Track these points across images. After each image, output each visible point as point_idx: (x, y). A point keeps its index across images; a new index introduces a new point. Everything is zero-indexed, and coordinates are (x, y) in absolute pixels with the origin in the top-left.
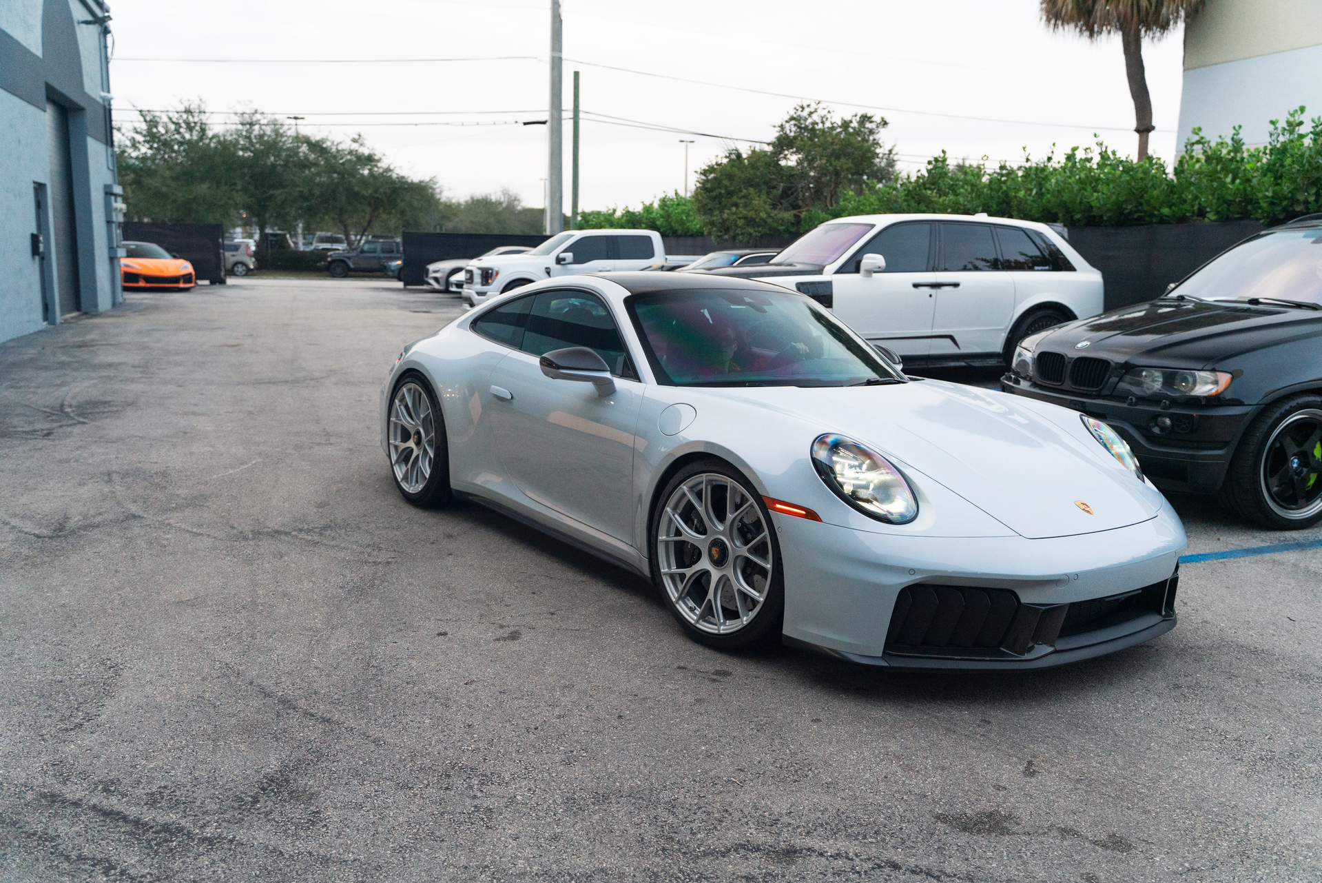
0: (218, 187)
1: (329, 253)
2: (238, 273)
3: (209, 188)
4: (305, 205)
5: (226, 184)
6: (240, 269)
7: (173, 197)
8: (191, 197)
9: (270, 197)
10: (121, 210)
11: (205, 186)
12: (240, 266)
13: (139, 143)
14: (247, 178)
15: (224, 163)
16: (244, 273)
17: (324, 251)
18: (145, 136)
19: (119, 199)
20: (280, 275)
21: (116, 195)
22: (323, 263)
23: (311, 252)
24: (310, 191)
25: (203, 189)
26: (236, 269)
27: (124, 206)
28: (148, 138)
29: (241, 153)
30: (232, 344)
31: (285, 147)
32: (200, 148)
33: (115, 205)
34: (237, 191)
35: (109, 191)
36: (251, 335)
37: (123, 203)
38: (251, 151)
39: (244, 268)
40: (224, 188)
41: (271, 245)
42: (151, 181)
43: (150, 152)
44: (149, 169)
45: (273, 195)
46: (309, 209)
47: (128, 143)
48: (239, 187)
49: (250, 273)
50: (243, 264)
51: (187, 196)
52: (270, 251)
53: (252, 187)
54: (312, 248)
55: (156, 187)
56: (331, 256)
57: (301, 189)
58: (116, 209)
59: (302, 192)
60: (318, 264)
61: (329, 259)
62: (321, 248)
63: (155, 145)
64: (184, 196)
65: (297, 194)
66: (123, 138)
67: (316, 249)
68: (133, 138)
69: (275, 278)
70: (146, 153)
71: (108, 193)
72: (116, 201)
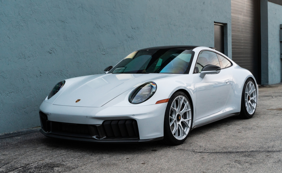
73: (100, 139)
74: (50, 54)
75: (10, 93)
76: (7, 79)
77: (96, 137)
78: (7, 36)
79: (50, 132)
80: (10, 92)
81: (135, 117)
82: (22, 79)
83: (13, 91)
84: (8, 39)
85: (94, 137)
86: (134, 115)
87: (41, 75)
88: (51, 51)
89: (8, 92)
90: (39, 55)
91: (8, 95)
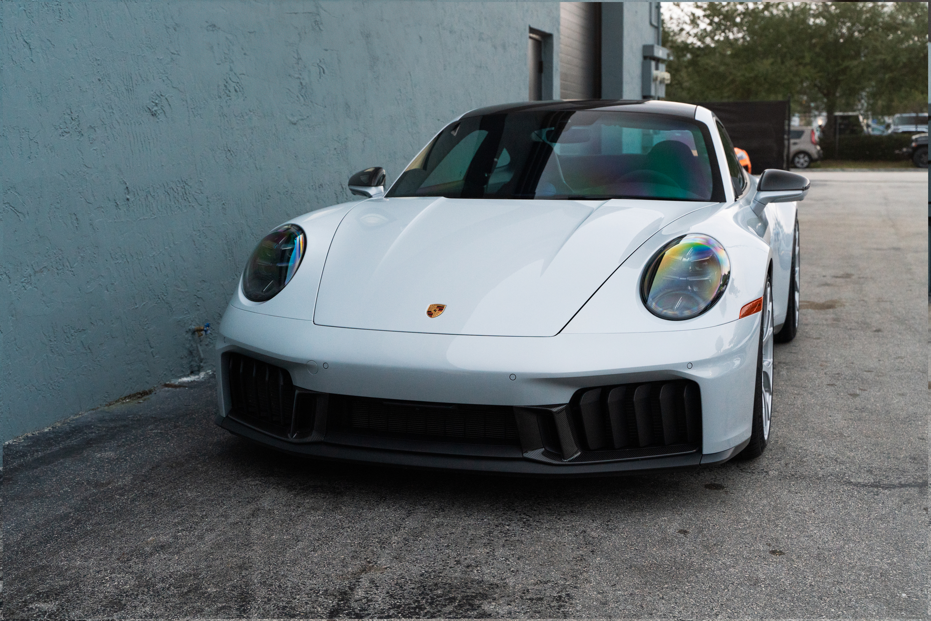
0: (783, 63)
1: (914, 137)
2: (799, 165)
3: (772, 64)
4: (887, 76)
5: (791, 58)
6: (802, 160)
7: (731, 78)
8: (752, 75)
9: (844, 71)
10: (662, 81)
11: (767, 62)
12: (801, 156)
13: (699, 18)
14: (817, 50)
15: (791, 32)
16: (806, 164)
17: (906, 135)
18: (705, 10)
19: (662, 67)
20: (850, 166)
21: (658, 60)
22: (905, 150)
23: (890, 137)
24: (894, 58)
25: (765, 65)
26: (797, 160)
27: (667, 76)
28: (708, 12)
29: (811, 21)
30: (821, 300)
31: (865, 9)
32: (764, 18)
33: (655, 72)
34: (805, 65)
35: (648, 54)
36: (848, 276)
37: (667, 71)
38: (824, 17)
39: (806, 158)
40: (790, 63)
41: (840, 129)
42: (708, 61)
43: (709, 28)
44: (707, 47)
45: (847, 68)
46: (892, 81)
47: (687, 20)
48: (807, 60)
49: (812, 164)
50: (805, 153)
51: (747, 75)
52: (838, 137)
53: (822, 60)
54: (890, 131)
55: (713, 67)
56: (916, 140)
57: (883, 57)
58: (656, 79)
59: (885, 60)
60: (897, 152)
61: (914, 144)
62: (900, 131)
63: (716, 19)
64: (743, 75)
65: (877, 64)
66: (682, 14)
67: (895, 133)
68: (693, 14)
69: (843, 170)
70: (705, 30)
71: (648, 56)
72: (657, 68)
73: (566, 461)
74: (152, 117)
75: (35, 272)
76: (27, 218)
77: (543, 453)
78: (21, 39)
79: (314, 437)
80: (37, 269)
81: (695, 373)
82: (74, 217)
83: (45, 264)
84: (26, 50)
85: (536, 454)
86: (691, 365)
87: (128, 199)
88: (156, 108)
89: (30, 271)
90: (120, 121)
91: (30, 283)
